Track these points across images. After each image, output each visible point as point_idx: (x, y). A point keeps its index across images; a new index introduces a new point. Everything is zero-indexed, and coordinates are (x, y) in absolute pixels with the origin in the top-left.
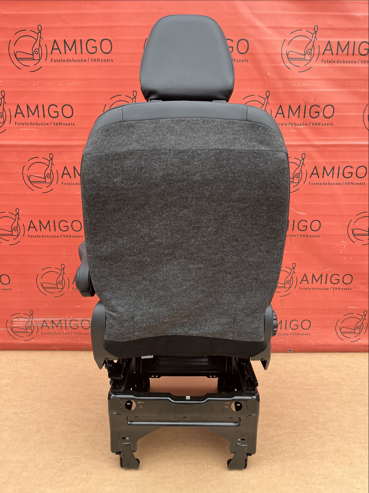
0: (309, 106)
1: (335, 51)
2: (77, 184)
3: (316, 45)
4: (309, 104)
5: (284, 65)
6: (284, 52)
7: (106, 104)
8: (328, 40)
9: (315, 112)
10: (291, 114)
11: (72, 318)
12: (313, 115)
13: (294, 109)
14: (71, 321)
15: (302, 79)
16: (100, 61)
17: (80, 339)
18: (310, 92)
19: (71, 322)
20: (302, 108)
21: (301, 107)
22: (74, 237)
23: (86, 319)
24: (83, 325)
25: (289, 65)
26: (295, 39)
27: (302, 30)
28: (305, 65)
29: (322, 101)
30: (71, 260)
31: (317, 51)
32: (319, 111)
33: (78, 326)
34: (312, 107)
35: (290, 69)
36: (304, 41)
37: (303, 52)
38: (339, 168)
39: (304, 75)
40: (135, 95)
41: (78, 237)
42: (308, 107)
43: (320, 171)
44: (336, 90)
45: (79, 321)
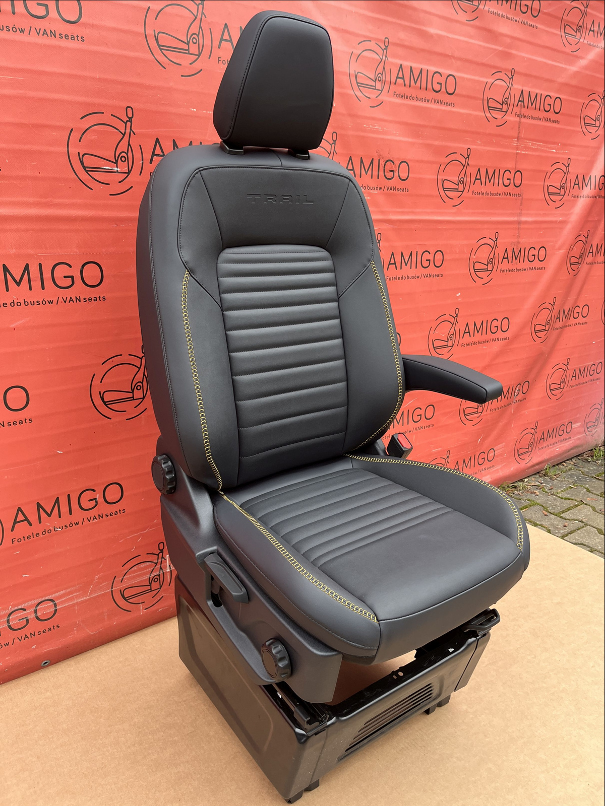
0: (383, 160)
1: (407, 83)
2: (12, 305)
3: (387, 68)
4: (383, 158)
5: (352, 92)
6: (352, 72)
7: (72, 129)
8: (399, 62)
9: (390, 171)
10: (363, 172)
11: (13, 606)
12: (388, 174)
13: (367, 163)
14: (10, 614)
15: (373, 119)
16: (57, 35)
17: (34, 647)
18: (382, 139)
19: (11, 617)
20: (376, 163)
21: (374, 162)
22: (12, 424)
23: (47, 598)
24: (39, 614)
25: (359, 94)
26: (365, 54)
27: (371, 41)
28: (376, 97)
29: (397, 155)
30: (6, 477)
31: (388, 79)
32: (394, 169)
33: (27, 621)
34: (386, 163)
35: (360, 101)
36: (373, 59)
37: (372, 77)
38: (417, 254)
39: (377, 113)
40: (130, 116)
41: (21, 422)
42: (382, 163)
43: (398, 258)
44: (410, 140)
45: (30, 607)
